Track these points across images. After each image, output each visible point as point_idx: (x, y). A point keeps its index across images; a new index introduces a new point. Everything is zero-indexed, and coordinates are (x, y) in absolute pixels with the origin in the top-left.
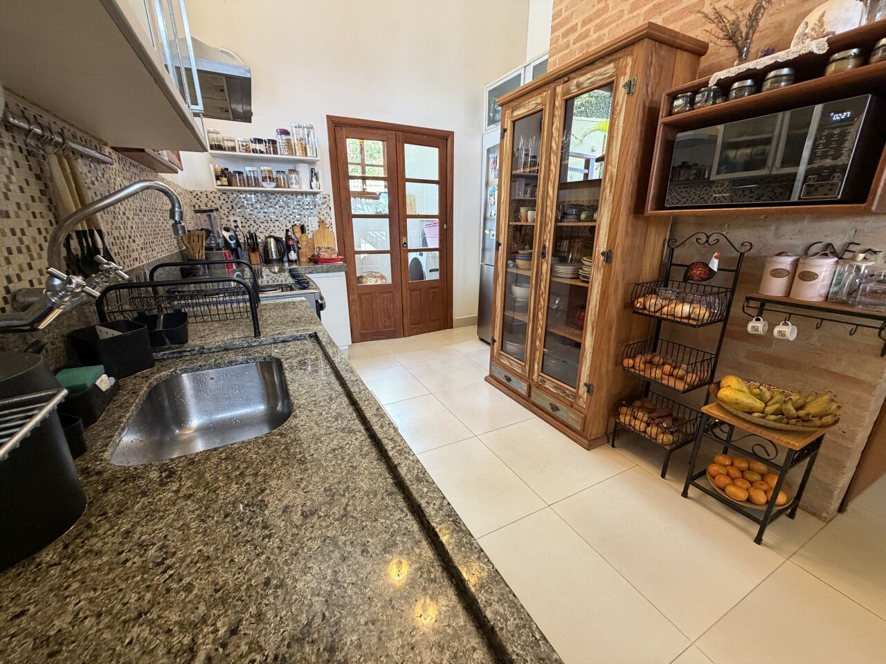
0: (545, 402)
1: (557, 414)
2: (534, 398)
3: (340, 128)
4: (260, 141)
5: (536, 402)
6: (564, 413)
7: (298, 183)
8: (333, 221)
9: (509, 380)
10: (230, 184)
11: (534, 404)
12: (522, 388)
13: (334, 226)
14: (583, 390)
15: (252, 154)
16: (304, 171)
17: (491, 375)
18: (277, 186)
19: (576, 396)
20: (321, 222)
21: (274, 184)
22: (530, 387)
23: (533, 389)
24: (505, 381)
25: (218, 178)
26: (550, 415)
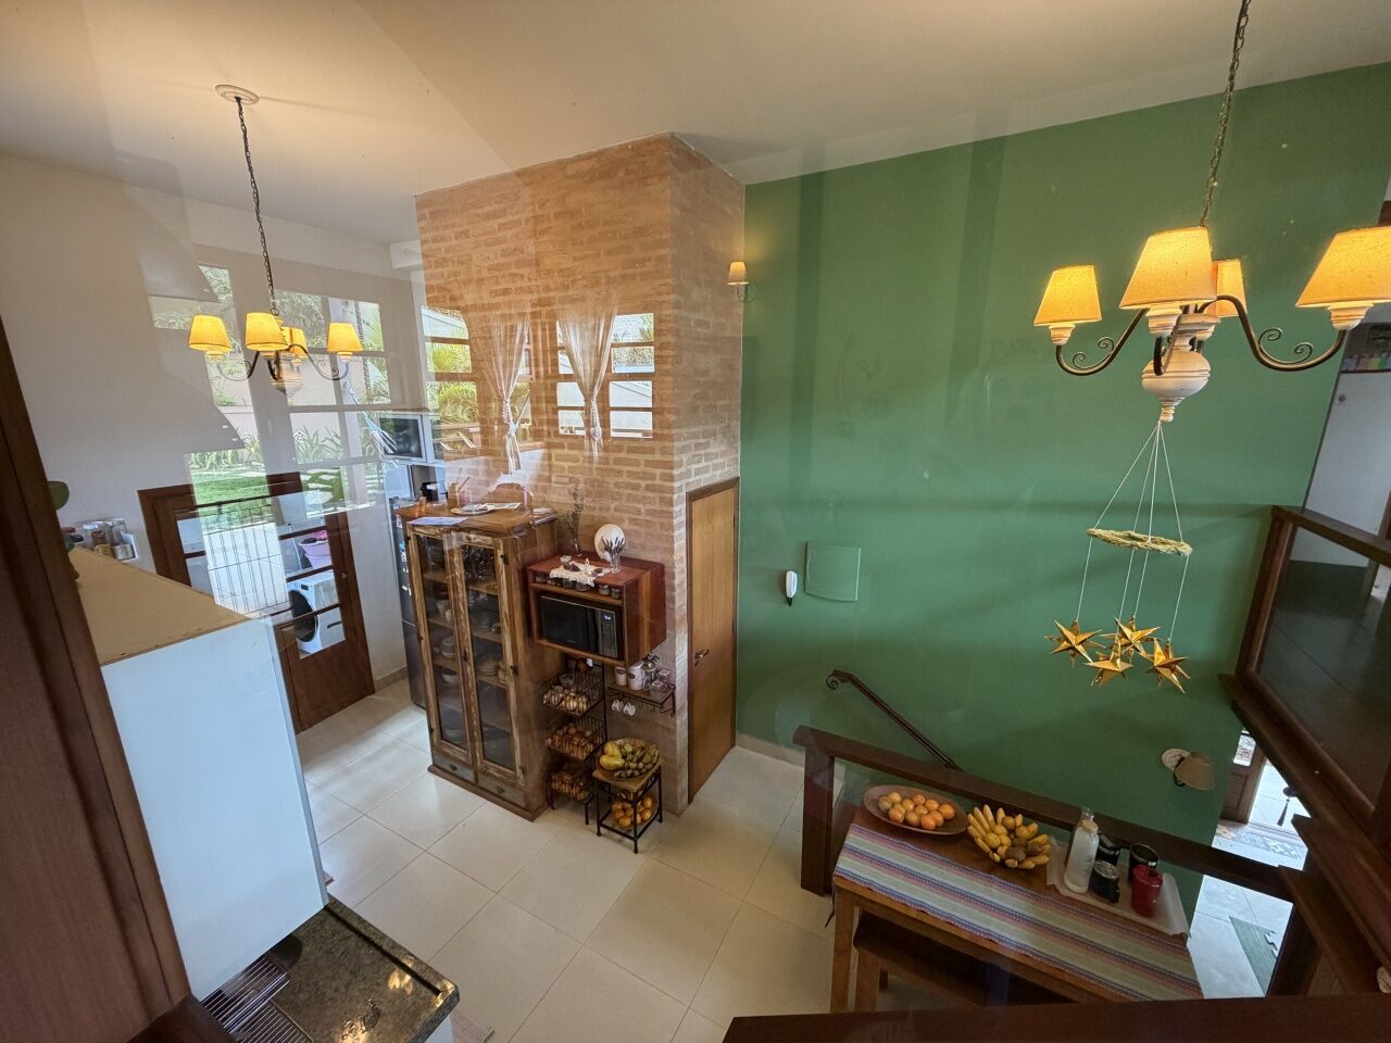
0: (491, 786)
1: (504, 795)
2: (481, 783)
5: (484, 786)
6: (509, 794)
9: (455, 768)
11: (482, 788)
12: (469, 775)
14: (519, 771)
17: (434, 765)
19: (516, 778)
22: (476, 774)
23: (480, 776)
24: (450, 770)
26: (497, 797)
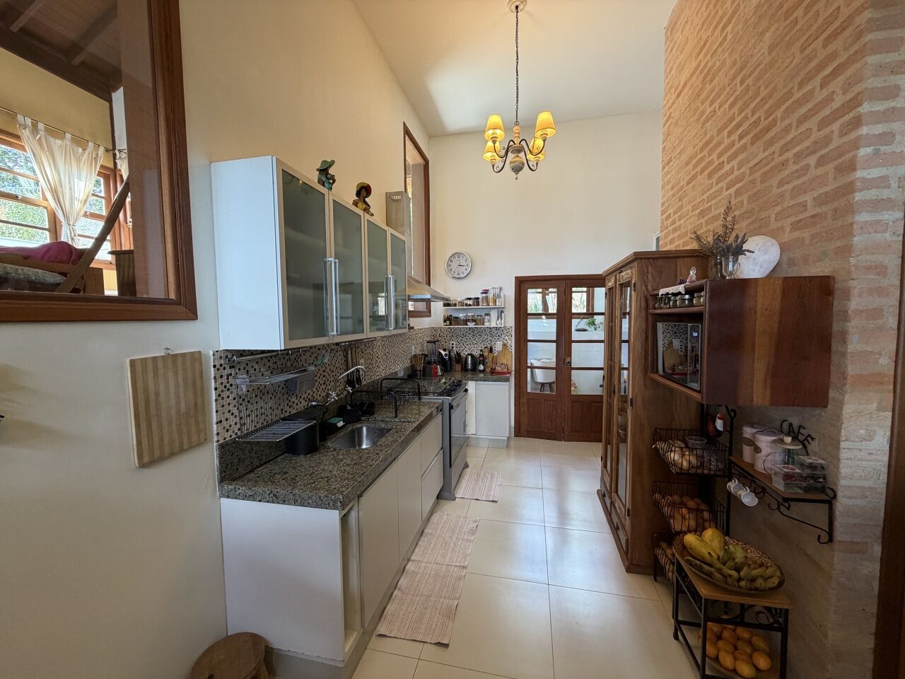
0: (615, 520)
1: (619, 533)
3: (523, 284)
4: (470, 299)
7: (489, 321)
8: (513, 345)
9: (605, 496)
10: (451, 324)
13: (513, 348)
15: (465, 307)
16: (494, 314)
17: (600, 491)
18: (476, 324)
19: (625, 518)
20: (505, 345)
21: (474, 323)
22: (611, 505)
23: (612, 507)
24: (603, 496)
25: (445, 321)
26: (616, 532)
